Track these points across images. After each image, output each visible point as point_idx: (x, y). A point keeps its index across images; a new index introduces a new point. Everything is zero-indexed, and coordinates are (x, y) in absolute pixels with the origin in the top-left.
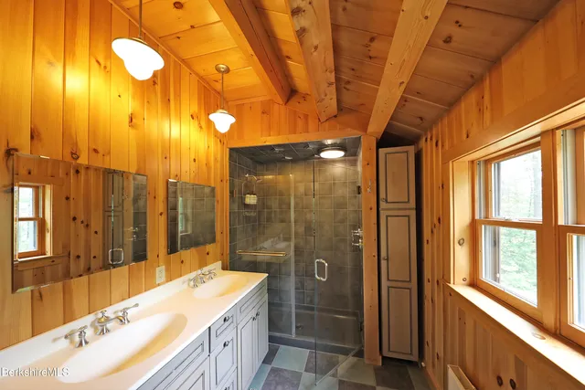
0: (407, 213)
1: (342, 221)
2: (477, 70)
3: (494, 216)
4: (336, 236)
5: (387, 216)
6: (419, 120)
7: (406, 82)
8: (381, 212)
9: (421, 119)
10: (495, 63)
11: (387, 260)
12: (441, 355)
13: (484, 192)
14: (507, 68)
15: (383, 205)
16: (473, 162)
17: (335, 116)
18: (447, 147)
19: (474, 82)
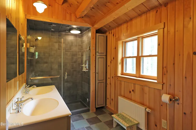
0: (103, 57)
1: (75, 62)
2: (127, 19)
3: (126, 56)
4: (72, 69)
5: (98, 58)
6: (109, 27)
7: (116, 18)
8: (97, 56)
9: (110, 26)
10: (131, 20)
11: (98, 73)
12: (113, 99)
13: (124, 51)
14: (134, 22)
15: (97, 54)
16: (122, 42)
17: (83, 17)
18: (117, 37)
19: (126, 22)
